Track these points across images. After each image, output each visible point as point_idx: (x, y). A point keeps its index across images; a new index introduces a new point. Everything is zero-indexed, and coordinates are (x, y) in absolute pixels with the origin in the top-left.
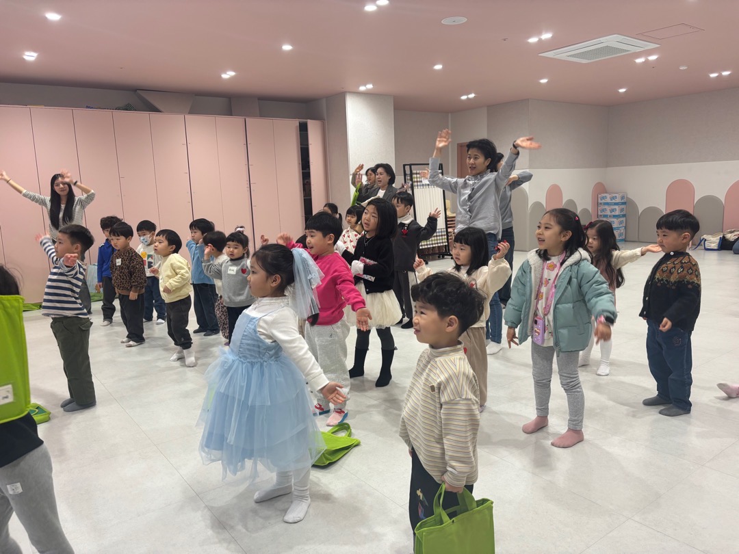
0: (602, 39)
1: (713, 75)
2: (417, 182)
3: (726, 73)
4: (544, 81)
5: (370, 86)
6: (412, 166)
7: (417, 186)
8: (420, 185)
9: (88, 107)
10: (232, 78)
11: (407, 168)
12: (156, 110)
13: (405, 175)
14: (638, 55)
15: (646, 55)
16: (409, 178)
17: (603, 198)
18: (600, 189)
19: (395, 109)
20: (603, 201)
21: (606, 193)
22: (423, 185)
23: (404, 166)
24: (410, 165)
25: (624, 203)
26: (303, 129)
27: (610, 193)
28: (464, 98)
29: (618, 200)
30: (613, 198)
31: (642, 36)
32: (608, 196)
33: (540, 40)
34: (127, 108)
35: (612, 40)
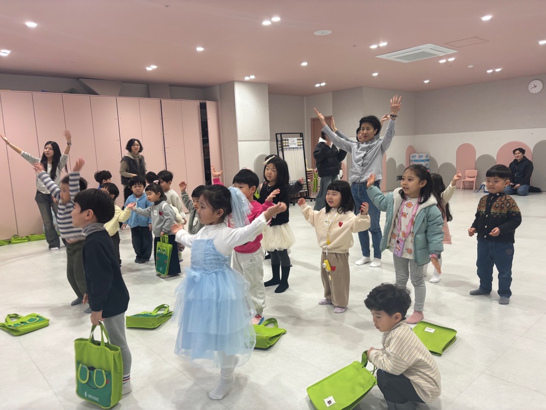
0: (420, 47)
1: (490, 71)
2: (286, 146)
3: (498, 70)
4: (375, 74)
5: (253, 77)
6: (282, 135)
7: (286, 149)
8: (288, 149)
9: (43, 91)
10: (154, 71)
11: (279, 136)
12: (95, 93)
13: (277, 141)
14: (442, 58)
15: (447, 57)
16: (280, 143)
17: (414, 156)
18: (411, 150)
19: (269, 93)
20: (414, 159)
21: (415, 153)
22: (290, 148)
23: (276, 134)
24: (281, 134)
25: (428, 160)
26: (203, 107)
27: (418, 153)
28: (317, 85)
29: (424, 158)
30: (420, 157)
31: (447, 45)
32: (417, 155)
33: (379, 47)
34: (72, 91)
35: (427, 48)
